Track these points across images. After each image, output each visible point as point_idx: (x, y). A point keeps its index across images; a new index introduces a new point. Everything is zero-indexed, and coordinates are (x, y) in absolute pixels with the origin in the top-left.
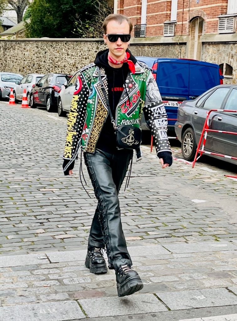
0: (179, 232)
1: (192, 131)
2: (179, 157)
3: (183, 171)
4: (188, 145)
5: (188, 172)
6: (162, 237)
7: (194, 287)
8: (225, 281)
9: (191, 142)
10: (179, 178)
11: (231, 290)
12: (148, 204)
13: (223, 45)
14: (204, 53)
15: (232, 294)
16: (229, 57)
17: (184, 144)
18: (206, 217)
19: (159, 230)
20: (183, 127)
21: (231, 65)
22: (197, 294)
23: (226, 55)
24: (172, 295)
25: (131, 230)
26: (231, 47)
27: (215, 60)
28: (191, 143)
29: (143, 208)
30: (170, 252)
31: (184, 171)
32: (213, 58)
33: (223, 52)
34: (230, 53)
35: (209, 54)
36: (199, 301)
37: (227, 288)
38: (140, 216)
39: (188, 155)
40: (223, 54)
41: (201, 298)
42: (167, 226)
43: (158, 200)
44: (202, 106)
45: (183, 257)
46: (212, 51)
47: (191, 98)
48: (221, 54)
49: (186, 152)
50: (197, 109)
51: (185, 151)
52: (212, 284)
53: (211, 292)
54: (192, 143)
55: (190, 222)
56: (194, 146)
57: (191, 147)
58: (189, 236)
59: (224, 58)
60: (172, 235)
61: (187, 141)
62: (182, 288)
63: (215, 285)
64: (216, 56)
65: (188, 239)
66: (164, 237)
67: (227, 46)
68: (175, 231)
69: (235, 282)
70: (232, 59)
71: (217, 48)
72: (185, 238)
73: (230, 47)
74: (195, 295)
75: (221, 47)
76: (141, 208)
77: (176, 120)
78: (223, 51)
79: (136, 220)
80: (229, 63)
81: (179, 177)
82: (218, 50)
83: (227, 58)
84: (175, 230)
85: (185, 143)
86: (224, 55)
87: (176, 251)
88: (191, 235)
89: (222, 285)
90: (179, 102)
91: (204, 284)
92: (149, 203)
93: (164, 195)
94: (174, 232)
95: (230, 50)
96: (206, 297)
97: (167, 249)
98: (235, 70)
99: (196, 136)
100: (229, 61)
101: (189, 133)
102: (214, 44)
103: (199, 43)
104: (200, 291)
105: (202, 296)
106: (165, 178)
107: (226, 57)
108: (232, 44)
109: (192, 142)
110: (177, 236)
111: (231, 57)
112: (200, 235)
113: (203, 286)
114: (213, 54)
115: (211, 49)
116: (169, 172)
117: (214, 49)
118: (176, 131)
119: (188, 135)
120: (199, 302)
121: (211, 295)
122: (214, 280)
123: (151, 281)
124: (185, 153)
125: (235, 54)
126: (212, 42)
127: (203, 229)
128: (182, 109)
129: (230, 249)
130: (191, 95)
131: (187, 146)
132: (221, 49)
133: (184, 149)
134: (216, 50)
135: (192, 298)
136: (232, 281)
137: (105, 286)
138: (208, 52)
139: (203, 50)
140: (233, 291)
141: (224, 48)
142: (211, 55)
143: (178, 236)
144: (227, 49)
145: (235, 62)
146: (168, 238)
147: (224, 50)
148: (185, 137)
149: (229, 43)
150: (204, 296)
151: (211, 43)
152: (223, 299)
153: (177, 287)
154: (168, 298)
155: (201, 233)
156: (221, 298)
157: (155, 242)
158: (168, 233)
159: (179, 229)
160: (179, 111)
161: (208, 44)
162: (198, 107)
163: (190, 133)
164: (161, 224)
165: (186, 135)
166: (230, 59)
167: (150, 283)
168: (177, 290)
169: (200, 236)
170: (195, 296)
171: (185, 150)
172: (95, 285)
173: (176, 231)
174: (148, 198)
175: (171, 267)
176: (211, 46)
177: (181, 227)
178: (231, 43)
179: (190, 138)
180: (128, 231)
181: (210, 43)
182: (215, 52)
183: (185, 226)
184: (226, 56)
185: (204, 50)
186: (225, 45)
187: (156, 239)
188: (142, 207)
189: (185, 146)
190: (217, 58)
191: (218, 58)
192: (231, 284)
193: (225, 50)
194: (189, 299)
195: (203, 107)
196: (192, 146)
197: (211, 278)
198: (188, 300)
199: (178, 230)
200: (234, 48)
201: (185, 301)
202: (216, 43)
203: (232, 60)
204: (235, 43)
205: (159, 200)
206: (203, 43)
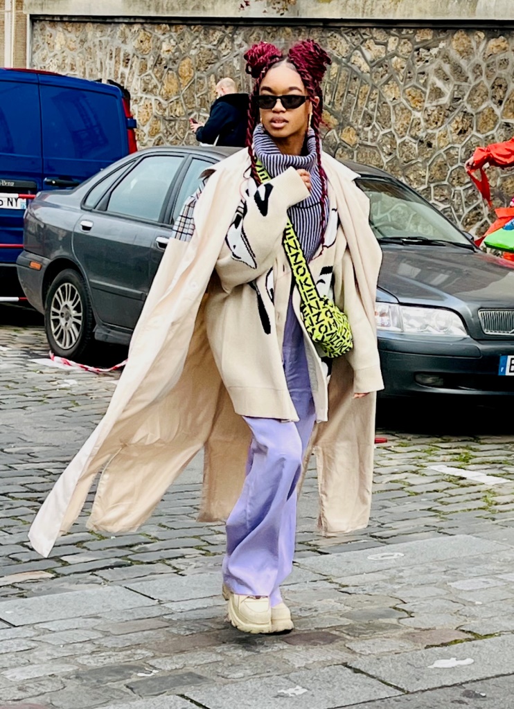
0: (146, 551)
1: (76, 279)
2: (37, 354)
3: (69, 391)
4: (67, 319)
5: (86, 395)
6: (107, 568)
7: (268, 670)
8: (333, 649)
9: (75, 309)
10: (67, 411)
11: (358, 667)
12: (22, 486)
13: (96, 25)
14: (37, 48)
15: (365, 676)
16: (116, 62)
17: (53, 317)
18: (195, 508)
19: (89, 550)
20: (45, 267)
21: (125, 85)
22: (282, 684)
23: (108, 55)
24: (226, 692)
25: (10, 556)
26: (123, 33)
27: (72, 69)
28: (74, 313)
29: (13, 498)
30: (153, 599)
31: (73, 392)
32: (66, 62)
33: (97, 48)
34: (118, 50)
35: (55, 52)
36: (296, 699)
37: (345, 665)
38: (15, 517)
39: (67, 347)
40: (98, 53)
41: (297, 693)
42: (106, 540)
43: (43, 473)
44: (103, 208)
45: (195, 608)
46: (64, 42)
47: (51, 183)
48: (90, 53)
49: (60, 339)
50: (87, 215)
51: (56, 338)
52: (308, 660)
53: (315, 678)
54: (79, 312)
55: (161, 525)
56: (85, 322)
57: (74, 323)
58: (177, 558)
59: (101, 63)
60: (129, 560)
61: (62, 306)
62: (240, 674)
63: (314, 662)
64: (78, 58)
65: (177, 567)
66: (112, 567)
67: (108, 29)
68: (132, 549)
69: (358, 651)
70: (126, 66)
71: (78, 33)
72: (169, 565)
73: (119, 33)
74: (281, 687)
75: (91, 31)
76: (9, 497)
77: (22, 248)
78: (97, 43)
79: (12, 530)
80: (117, 78)
81: (66, 408)
82: (83, 41)
83: (109, 64)
84: (131, 546)
85: (55, 314)
86: (99, 55)
87: (169, 597)
88: (183, 557)
89: (332, 660)
90: (21, 195)
91: (289, 662)
92: (22, 483)
93: (51, 459)
94: (131, 553)
95: (120, 42)
96: (308, 689)
97: (142, 594)
98: (136, 100)
99: (90, 292)
100: (116, 72)
101: (66, 284)
102: (70, 22)
103: (19, 17)
104: (287, 678)
105: (298, 687)
106: (30, 415)
107: (108, 61)
108: (124, 25)
109: (77, 309)
110: (145, 561)
111: (121, 62)
112: (203, 554)
113: (286, 666)
114: (67, 51)
115: (60, 37)
116: (29, 398)
117: (69, 35)
118: (20, 280)
119: (63, 289)
120: (296, 702)
121: (317, 683)
122: (307, 649)
123: (155, 669)
124: (58, 343)
125: (134, 55)
126: (61, 17)
127: (202, 538)
128: (33, 216)
129: (299, 580)
130: (48, 176)
131: (62, 321)
132: (90, 36)
133: (54, 330)
134: (75, 39)
135: (276, 694)
136: (348, 648)
137: (44, 691)
138: (51, 46)
139: (35, 39)
140: (362, 669)
141: (98, 34)
142: (59, 53)
143: (148, 561)
144: (109, 39)
145: (136, 76)
146: (123, 568)
147: (100, 41)
148: (56, 295)
149: (116, 20)
150: (303, 688)
151: (59, 19)
152: (350, 690)
153: (228, 675)
154: (220, 700)
155: (203, 550)
156: (344, 687)
157: (96, 580)
158: (119, 556)
159: (140, 544)
160: (27, 221)
161: (50, 21)
162: (90, 211)
163: (70, 285)
164: (87, 534)
165: (59, 290)
166: (122, 69)
167: (155, 671)
168: (230, 680)
169: (204, 557)
170: (280, 689)
171: (56, 334)
172: (16, 692)
173: (135, 548)
174: (13, 471)
175: (182, 633)
176: (60, 27)
177: (143, 538)
178: (121, 20)
179: (71, 299)
180: (4, 560)
181: (54, 20)
182: (72, 45)
183: (154, 534)
184: (108, 58)
185: (39, 38)
186: (104, 26)
187: (94, 573)
188: (10, 495)
189: (57, 322)
190: (78, 64)
191: (83, 64)
192: (351, 656)
193: (103, 42)
194: (270, 697)
195: (106, 210)
196: (80, 322)
197: (297, 646)
198: (270, 700)
199: (140, 546)
200: (130, 37)
201: (264, 703)
202: (73, 20)
203: (127, 71)
204: (132, 20)
205: (46, 473)
206: (34, 19)
